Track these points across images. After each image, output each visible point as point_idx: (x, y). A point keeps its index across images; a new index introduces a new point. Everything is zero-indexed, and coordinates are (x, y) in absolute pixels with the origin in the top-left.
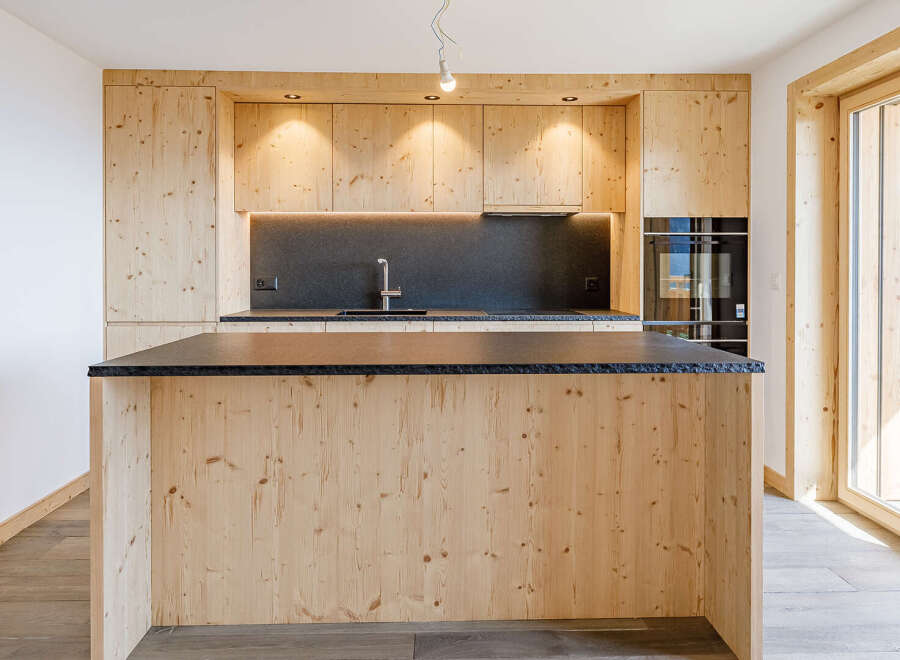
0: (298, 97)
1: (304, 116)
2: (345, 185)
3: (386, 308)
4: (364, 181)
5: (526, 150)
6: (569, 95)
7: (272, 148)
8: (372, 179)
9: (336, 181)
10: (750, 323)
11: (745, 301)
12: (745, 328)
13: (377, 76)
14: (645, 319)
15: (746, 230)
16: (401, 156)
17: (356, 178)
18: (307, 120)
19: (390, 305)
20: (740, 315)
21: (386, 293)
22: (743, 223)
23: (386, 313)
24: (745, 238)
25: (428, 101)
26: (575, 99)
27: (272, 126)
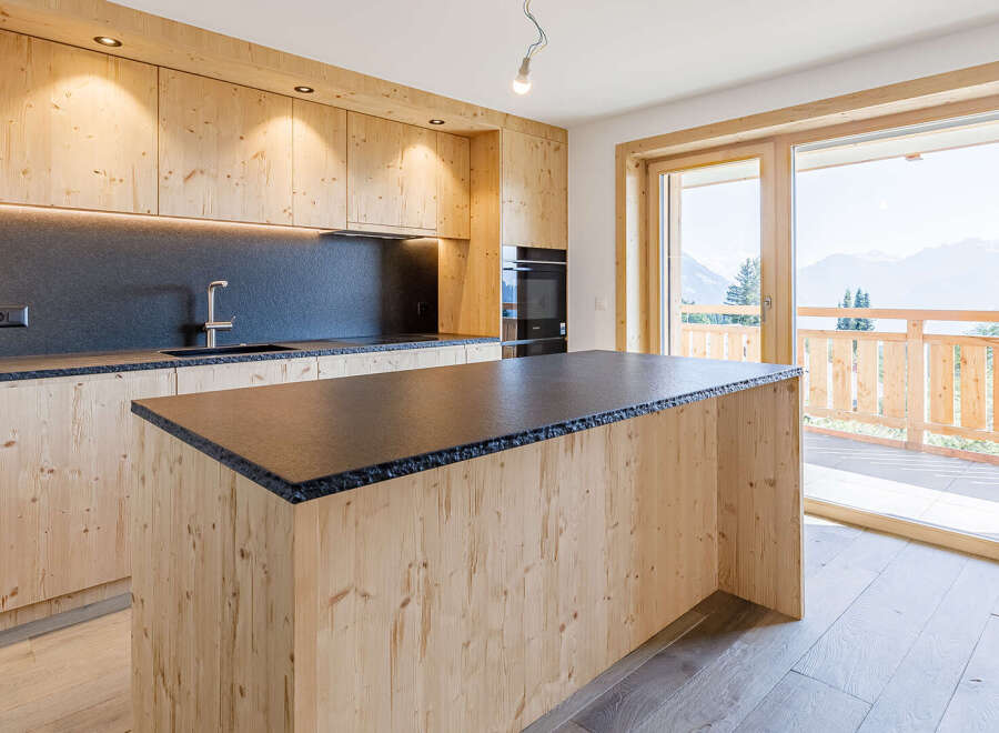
0: (118, 44)
1: (113, 74)
2: (176, 181)
3: (212, 344)
4: (205, 177)
5: (389, 167)
6: (437, 118)
7: (54, 111)
8: (216, 177)
9: (164, 173)
10: (569, 339)
11: (565, 321)
12: (565, 343)
13: (250, 45)
14: (504, 340)
15: (565, 260)
16: (254, 154)
17: (193, 172)
18: (116, 80)
19: (217, 341)
20: (563, 332)
21: (211, 325)
22: (562, 254)
23: (211, 352)
24: (565, 267)
25: (297, 94)
26: (442, 123)
27: (54, 75)
